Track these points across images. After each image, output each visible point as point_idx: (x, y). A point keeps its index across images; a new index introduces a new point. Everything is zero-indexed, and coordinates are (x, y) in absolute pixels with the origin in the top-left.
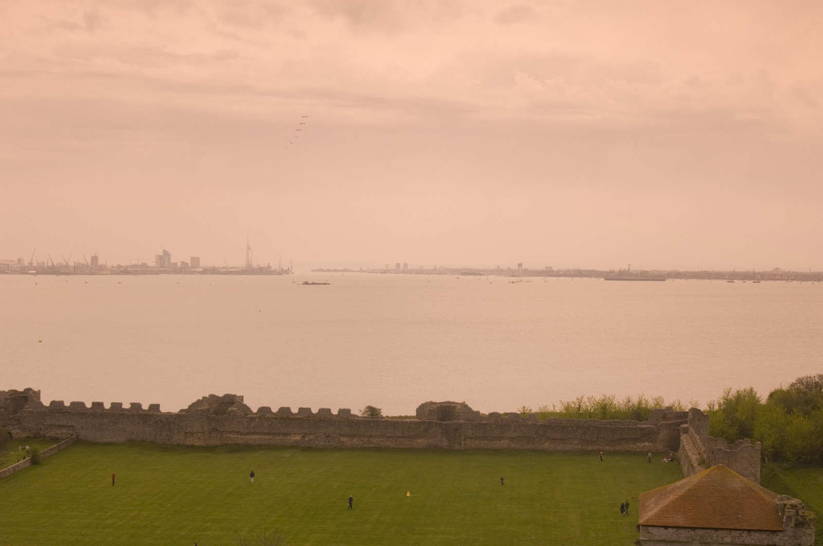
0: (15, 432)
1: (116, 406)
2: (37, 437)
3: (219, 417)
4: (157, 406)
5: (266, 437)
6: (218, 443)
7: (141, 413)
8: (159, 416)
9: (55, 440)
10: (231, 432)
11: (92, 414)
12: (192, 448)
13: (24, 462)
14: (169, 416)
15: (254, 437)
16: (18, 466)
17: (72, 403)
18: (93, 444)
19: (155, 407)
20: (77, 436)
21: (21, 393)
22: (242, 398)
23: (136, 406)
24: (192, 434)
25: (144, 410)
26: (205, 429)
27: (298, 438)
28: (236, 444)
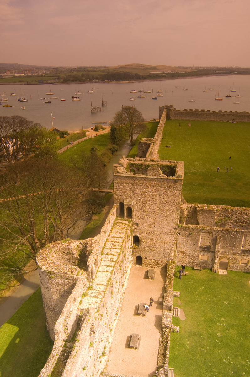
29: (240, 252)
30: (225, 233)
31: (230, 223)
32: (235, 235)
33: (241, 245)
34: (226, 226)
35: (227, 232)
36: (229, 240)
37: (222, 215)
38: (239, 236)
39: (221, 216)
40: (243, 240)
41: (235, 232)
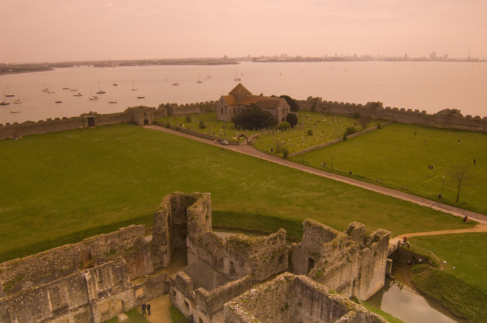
0: (373, 116)
1: (410, 110)
2: (380, 119)
3: (449, 117)
4: (425, 112)
5: (468, 127)
6: (448, 127)
7: (419, 113)
8: (425, 115)
9: (386, 120)
10: (454, 124)
11: (400, 113)
12: (437, 128)
13: (375, 127)
14: (429, 116)
15: (463, 126)
16: (373, 128)
17: (393, 108)
18: (400, 123)
19: (424, 112)
20: (394, 120)
21: (376, 103)
22: (460, 111)
23: (417, 111)
24: (438, 123)
25: (420, 113)
26: (443, 121)
27: (482, 129)
28: (455, 129)
29: (51, 316)
30: (18, 300)
31: (27, 281)
32: (35, 296)
33: (49, 305)
34: (22, 287)
35: (22, 297)
36: (29, 307)
37: (11, 276)
38: (41, 295)
39: (10, 278)
40: (49, 297)
41: (32, 292)
